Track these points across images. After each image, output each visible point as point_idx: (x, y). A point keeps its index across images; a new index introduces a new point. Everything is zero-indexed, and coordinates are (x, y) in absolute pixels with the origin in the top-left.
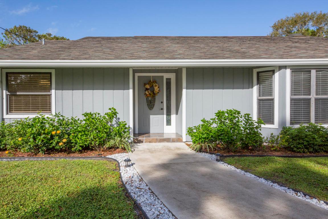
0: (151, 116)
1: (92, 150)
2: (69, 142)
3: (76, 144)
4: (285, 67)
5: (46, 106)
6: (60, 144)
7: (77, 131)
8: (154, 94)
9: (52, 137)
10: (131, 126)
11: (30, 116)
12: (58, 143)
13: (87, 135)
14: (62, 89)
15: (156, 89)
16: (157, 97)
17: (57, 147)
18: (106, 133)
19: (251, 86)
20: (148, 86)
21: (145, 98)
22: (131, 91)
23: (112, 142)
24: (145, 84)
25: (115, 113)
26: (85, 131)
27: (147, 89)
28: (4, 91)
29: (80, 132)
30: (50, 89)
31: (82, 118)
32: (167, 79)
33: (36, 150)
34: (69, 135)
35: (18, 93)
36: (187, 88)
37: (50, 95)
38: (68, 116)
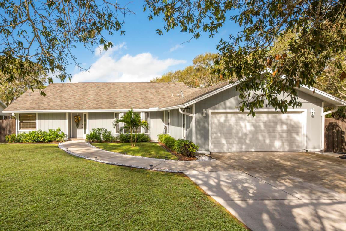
0: (78, 130)
1: (52, 142)
2: (44, 139)
3: (46, 139)
4: (122, 112)
5: (34, 126)
6: (41, 139)
7: (46, 136)
8: (79, 121)
9: (39, 137)
10: (67, 134)
11: (31, 130)
12: (40, 139)
13: (50, 137)
14: (40, 120)
15: (80, 119)
16: (80, 122)
17: (40, 140)
18: (56, 136)
19: (113, 118)
20: (76, 118)
21: (75, 123)
22: (67, 121)
23: (58, 139)
24: (75, 117)
25: (60, 130)
26: (50, 136)
27: (76, 119)
28: (18, 121)
29: (47, 136)
30: (36, 120)
31: (48, 131)
32: (84, 114)
33: (33, 141)
34: (44, 137)
35: (23, 122)
36: (89, 119)
37: (36, 122)
38: (43, 130)
